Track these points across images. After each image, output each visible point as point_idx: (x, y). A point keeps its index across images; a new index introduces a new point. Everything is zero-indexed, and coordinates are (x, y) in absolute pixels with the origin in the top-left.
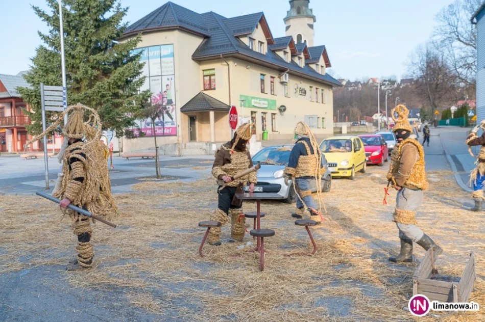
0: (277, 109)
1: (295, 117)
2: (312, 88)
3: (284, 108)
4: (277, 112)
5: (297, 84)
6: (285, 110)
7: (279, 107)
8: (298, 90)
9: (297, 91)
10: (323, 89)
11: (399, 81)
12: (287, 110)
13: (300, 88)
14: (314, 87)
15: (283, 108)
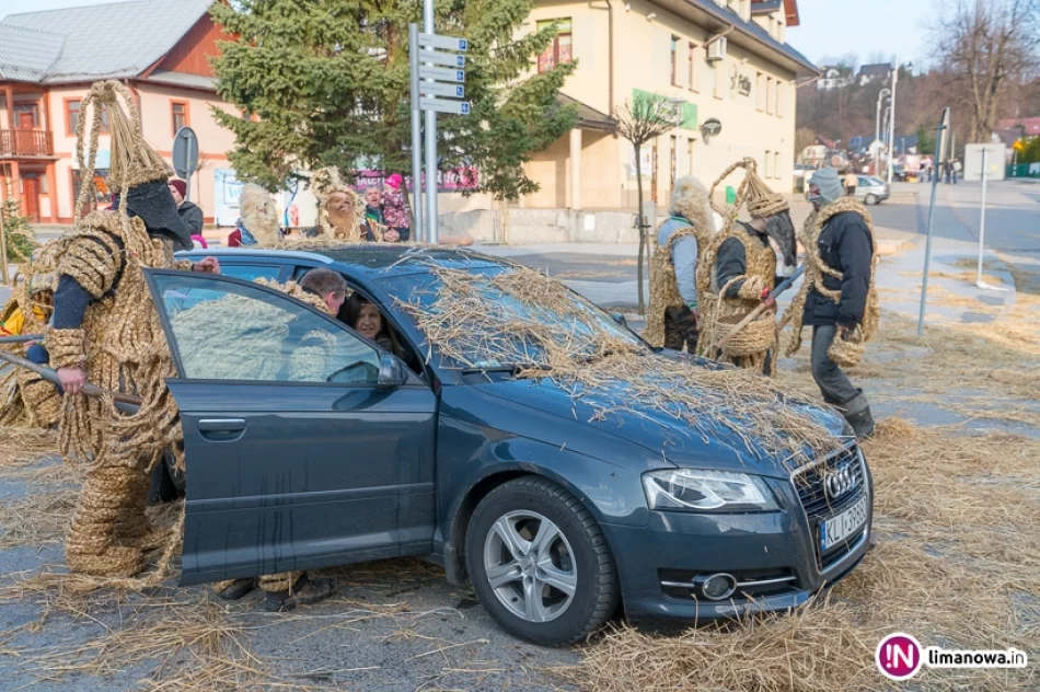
0: (698, 128)
1: (729, 149)
2: (760, 77)
3: (715, 125)
4: (697, 135)
5: (734, 66)
6: (718, 130)
7: (703, 123)
8: (737, 81)
9: (734, 84)
10: (780, 79)
11: (857, 71)
12: (722, 131)
13: (741, 77)
14: (766, 74)
15: (712, 126)
